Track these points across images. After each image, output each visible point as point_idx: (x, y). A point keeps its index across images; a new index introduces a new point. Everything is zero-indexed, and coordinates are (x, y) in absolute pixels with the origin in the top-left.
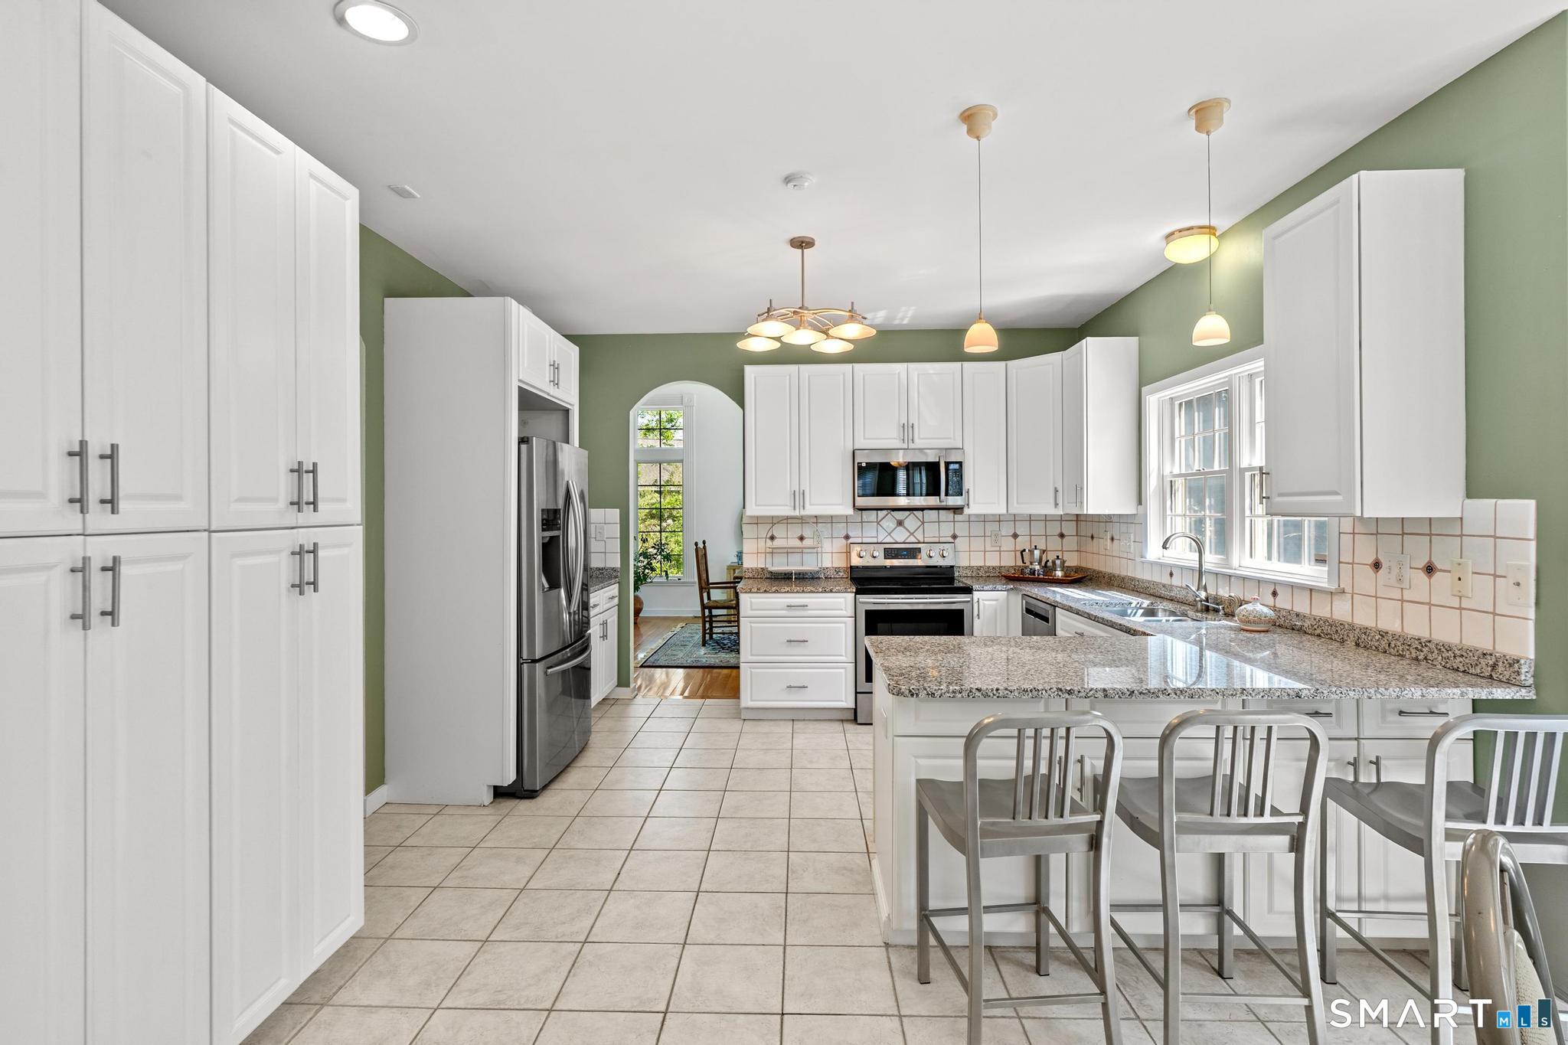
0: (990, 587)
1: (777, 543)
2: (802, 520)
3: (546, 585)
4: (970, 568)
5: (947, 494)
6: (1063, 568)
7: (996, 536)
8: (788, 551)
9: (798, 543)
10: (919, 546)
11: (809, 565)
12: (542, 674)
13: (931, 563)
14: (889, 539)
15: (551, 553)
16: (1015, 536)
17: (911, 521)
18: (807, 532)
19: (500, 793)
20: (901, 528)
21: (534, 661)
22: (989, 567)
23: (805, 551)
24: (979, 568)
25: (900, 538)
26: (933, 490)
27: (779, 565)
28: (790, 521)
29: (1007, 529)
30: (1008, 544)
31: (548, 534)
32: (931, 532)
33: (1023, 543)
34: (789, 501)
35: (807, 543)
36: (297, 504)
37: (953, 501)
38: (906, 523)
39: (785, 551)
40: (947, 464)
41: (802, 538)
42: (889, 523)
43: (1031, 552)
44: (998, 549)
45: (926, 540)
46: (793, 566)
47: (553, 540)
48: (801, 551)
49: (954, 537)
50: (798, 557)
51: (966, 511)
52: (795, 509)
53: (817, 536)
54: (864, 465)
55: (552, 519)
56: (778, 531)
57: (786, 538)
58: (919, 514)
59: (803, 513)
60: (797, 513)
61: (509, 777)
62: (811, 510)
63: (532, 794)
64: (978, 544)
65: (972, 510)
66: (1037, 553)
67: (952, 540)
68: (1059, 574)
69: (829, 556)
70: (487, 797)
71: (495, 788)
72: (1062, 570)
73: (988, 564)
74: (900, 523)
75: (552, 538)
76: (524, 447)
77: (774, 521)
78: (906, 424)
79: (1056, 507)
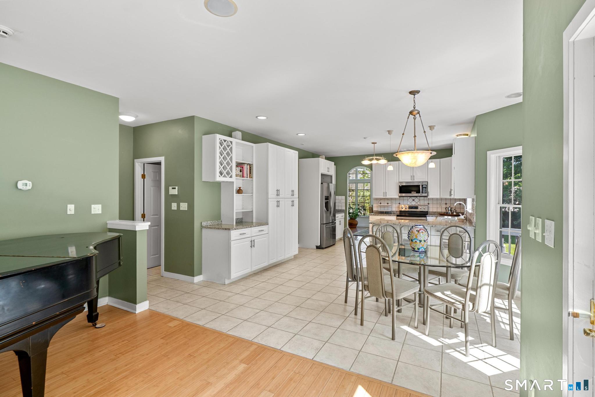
0: (431, 216)
1: (381, 205)
2: (388, 199)
3: (326, 211)
4: (433, 212)
5: (422, 193)
6: (456, 212)
7: (440, 204)
8: (384, 207)
9: (387, 205)
10: (418, 206)
11: (389, 210)
12: (325, 227)
13: (421, 210)
14: (410, 204)
15: (327, 205)
16: (446, 204)
17: (416, 200)
18: (389, 202)
19: (318, 248)
20: (414, 201)
21: (323, 224)
22: (438, 212)
23: (389, 206)
24: (435, 212)
25: (414, 204)
26: (418, 192)
27: (382, 210)
28: (385, 199)
29: (444, 202)
30: (444, 206)
31: (326, 201)
32: (422, 203)
33: (448, 206)
34: (383, 194)
35: (389, 205)
36: (292, 195)
37: (424, 195)
38: (415, 200)
39: (383, 206)
40: (422, 185)
41: (388, 204)
42: (411, 200)
43: (448, 208)
44: (441, 207)
45: (421, 205)
46: (386, 210)
47: (327, 202)
48: (388, 207)
49: (428, 204)
50: (387, 208)
51: (428, 197)
52: (384, 196)
53: (392, 203)
54: (401, 186)
55: (327, 198)
56: (382, 202)
57: (384, 203)
58: (419, 198)
59: (386, 197)
60: (385, 197)
61: (319, 244)
62: (388, 197)
63: (323, 248)
64: (435, 206)
65: (430, 197)
66: (450, 208)
67: (427, 205)
68: (455, 214)
69: (395, 208)
70: (315, 248)
71: (317, 246)
72: (455, 213)
73: (438, 211)
74: (413, 200)
75: (327, 201)
76: (322, 185)
77: (381, 199)
78: (412, 176)
79: (450, 196)
